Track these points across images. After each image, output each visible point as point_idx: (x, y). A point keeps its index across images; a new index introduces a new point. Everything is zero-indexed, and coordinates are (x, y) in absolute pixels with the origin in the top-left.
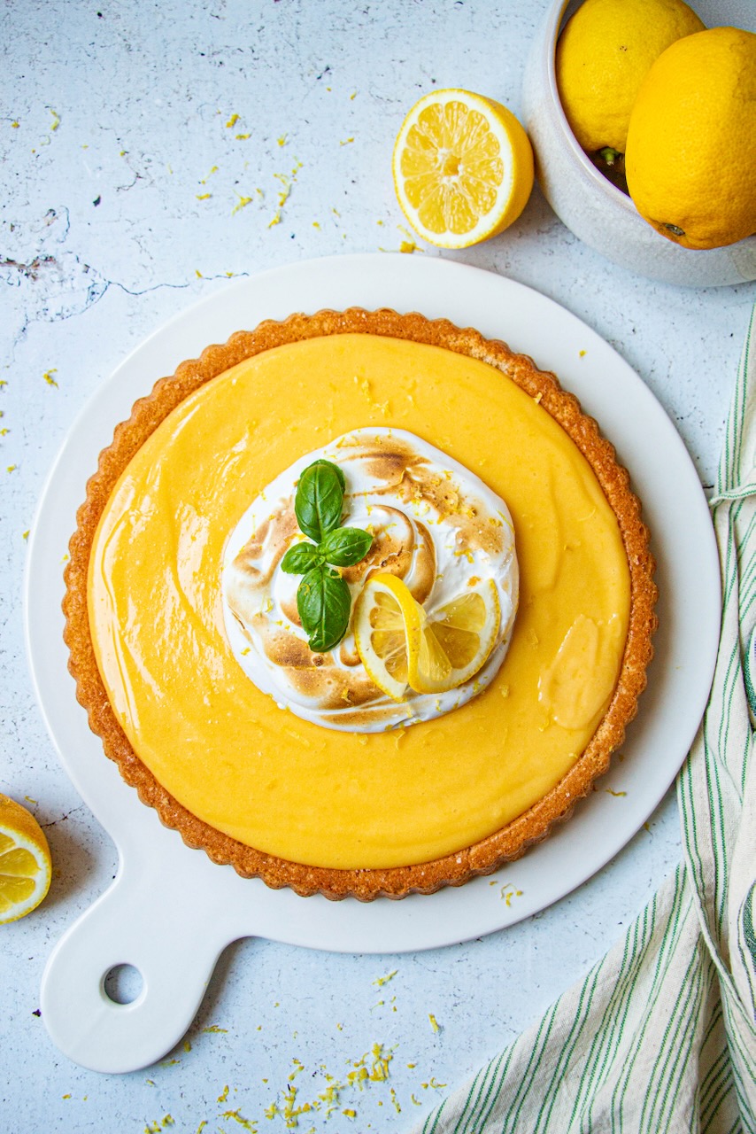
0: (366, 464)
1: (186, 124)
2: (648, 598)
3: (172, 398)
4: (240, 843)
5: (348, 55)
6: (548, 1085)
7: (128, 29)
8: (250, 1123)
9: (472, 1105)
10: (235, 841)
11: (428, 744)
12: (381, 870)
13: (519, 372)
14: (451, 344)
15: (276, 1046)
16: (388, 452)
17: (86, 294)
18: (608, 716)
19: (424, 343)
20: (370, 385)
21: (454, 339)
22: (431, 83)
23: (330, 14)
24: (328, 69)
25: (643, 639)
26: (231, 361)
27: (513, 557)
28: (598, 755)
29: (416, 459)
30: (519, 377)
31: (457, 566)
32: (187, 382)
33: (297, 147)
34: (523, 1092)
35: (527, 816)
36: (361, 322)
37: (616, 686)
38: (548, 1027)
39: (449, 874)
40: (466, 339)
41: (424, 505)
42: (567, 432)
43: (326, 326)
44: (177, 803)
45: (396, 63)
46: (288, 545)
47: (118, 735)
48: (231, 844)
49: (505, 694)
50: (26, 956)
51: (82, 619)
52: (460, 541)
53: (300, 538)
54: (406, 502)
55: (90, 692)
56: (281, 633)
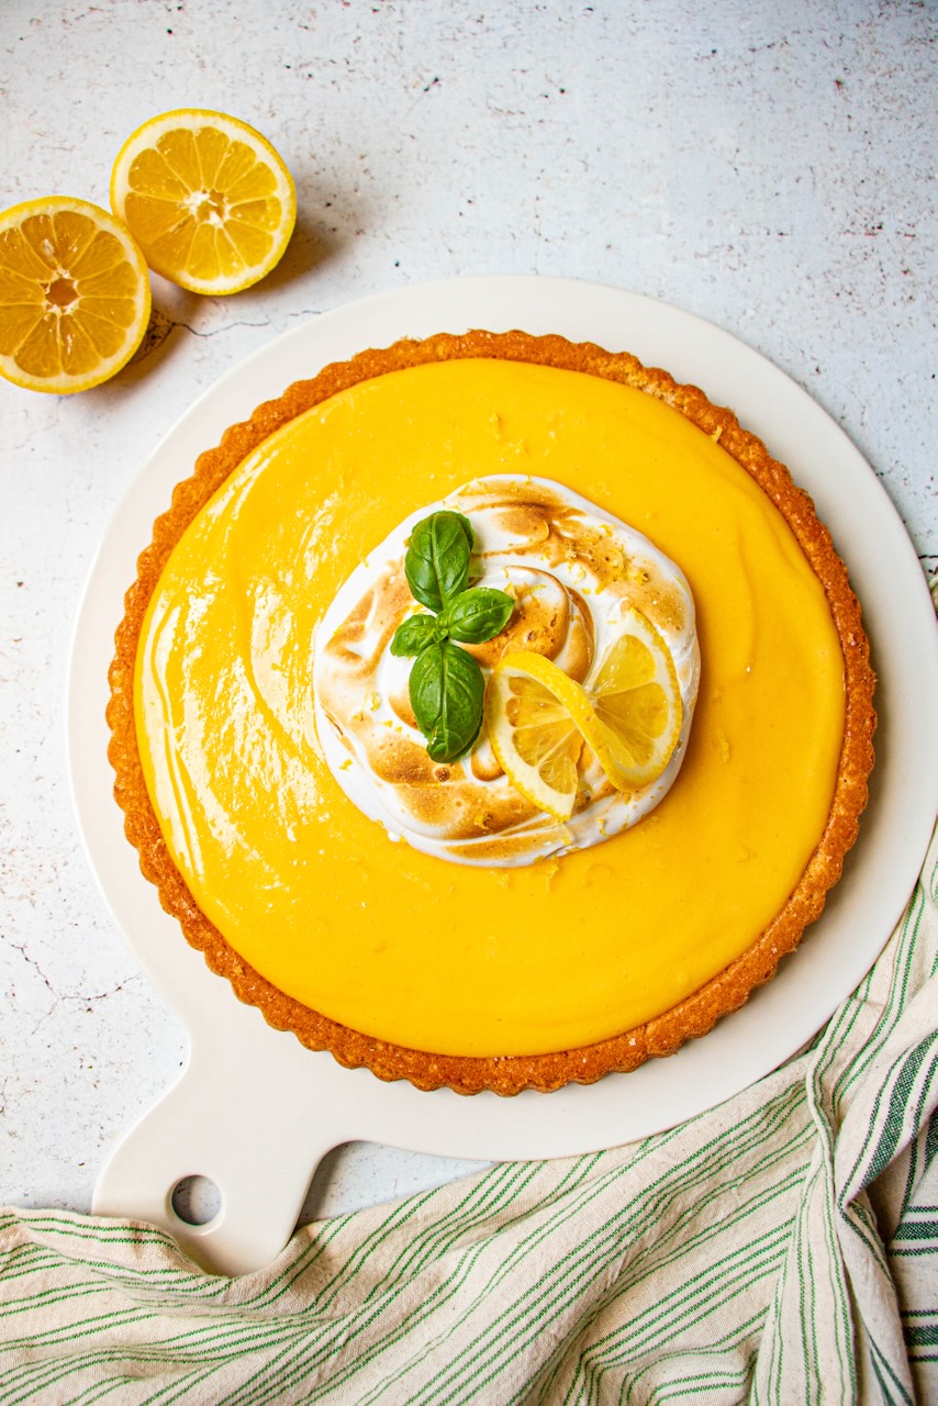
0: (500, 515)
2: (867, 688)
3: (243, 443)
4: (338, 1025)
5: (460, 66)
7: (201, 45)
10: (332, 1022)
11: (589, 884)
12: (528, 1058)
13: (688, 404)
14: (601, 370)
16: (528, 500)
18: (823, 844)
19: (567, 368)
20: (500, 419)
21: (606, 363)
22: (559, 94)
23: (438, 24)
24: (436, 80)
25: (864, 742)
26: (319, 395)
27: (695, 638)
28: (811, 896)
29: (565, 511)
30: (690, 409)
32: (263, 422)
33: (401, 164)
35: (723, 981)
36: (485, 344)
37: (831, 806)
39: (618, 1060)
40: (621, 363)
41: (578, 567)
42: (754, 477)
43: (440, 350)
44: (254, 972)
45: (518, 74)
46: (400, 620)
47: (175, 883)
48: (327, 1025)
51: (127, 730)
53: (415, 608)
54: (554, 565)
55: (138, 827)
56: (390, 737)
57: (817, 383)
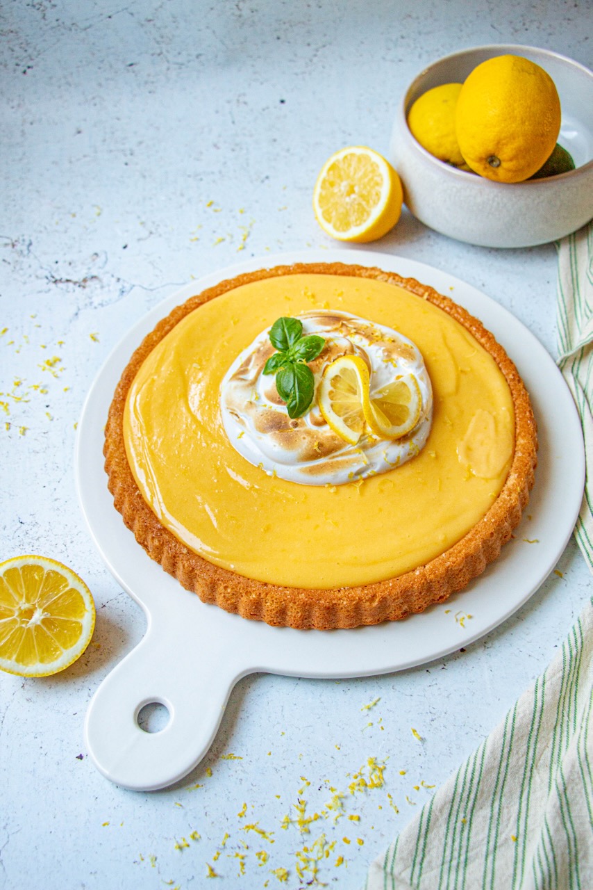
0: (316, 320)
1: (181, 207)
2: (525, 399)
3: (180, 314)
5: (279, 170)
6: (522, 772)
8: (267, 834)
9: (460, 790)
11: (382, 491)
12: (357, 586)
13: (409, 286)
14: (363, 275)
15: (285, 767)
16: (328, 316)
17: (118, 293)
18: (512, 471)
21: (365, 272)
24: (267, 177)
25: (527, 422)
26: (219, 292)
28: (510, 494)
29: (348, 319)
30: (411, 288)
31: (386, 368)
33: (252, 213)
34: (502, 776)
35: (465, 539)
37: (514, 452)
38: (512, 717)
40: (374, 271)
41: (358, 337)
43: (279, 272)
44: (194, 553)
46: (266, 359)
48: (238, 577)
49: (433, 455)
50: (71, 712)
51: (120, 443)
52: (386, 354)
54: (345, 336)
55: (125, 487)
56: (266, 411)
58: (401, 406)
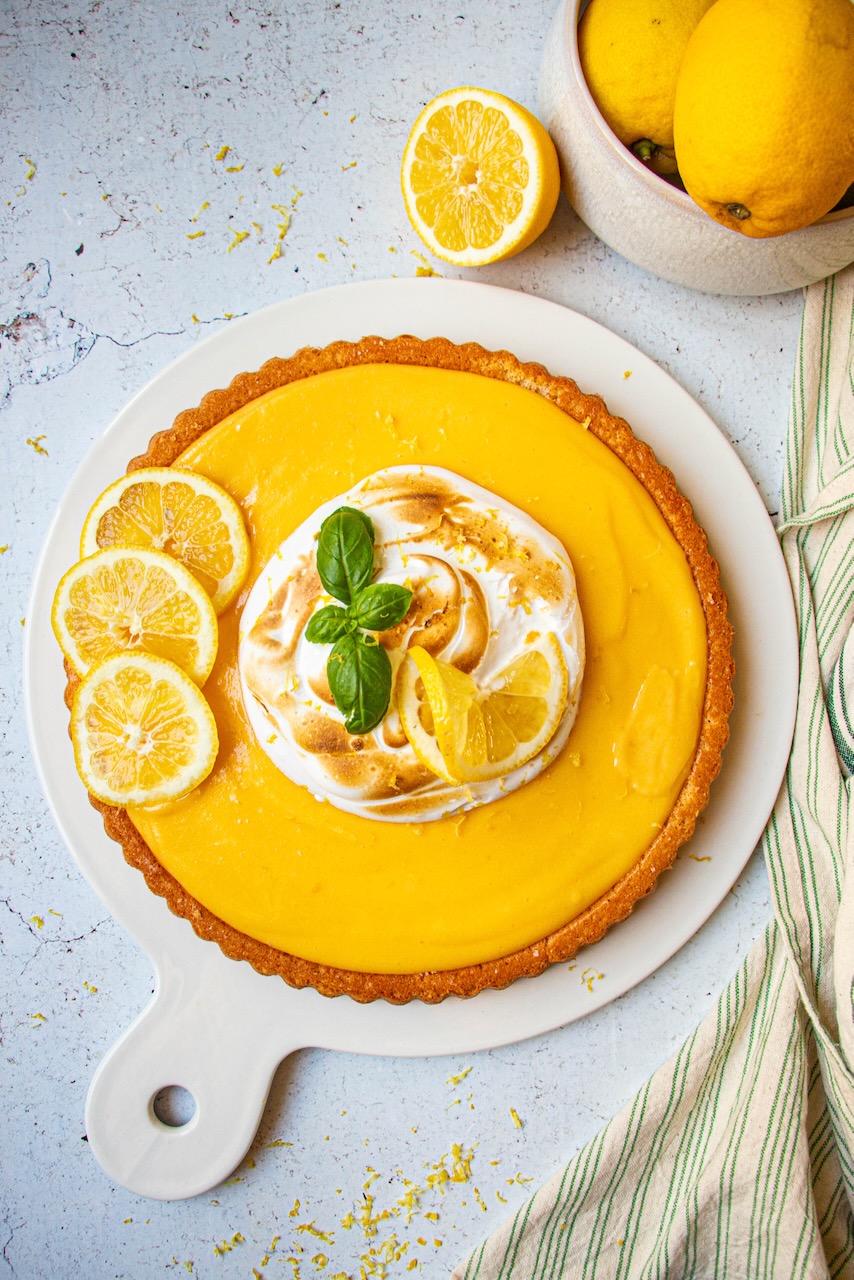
0: (397, 508)
1: (173, 160)
2: (726, 641)
3: (169, 452)
4: (285, 954)
5: (344, 77)
6: (641, 1169)
7: (104, 68)
8: (326, 1235)
9: (563, 1199)
10: (280, 952)
11: (492, 828)
12: (449, 971)
13: (562, 395)
14: (483, 368)
15: (347, 1155)
16: (422, 492)
17: (72, 351)
18: (692, 777)
19: (453, 369)
20: (394, 419)
21: (486, 362)
23: (322, 36)
24: (323, 93)
25: (724, 687)
26: (233, 404)
27: (576, 603)
28: (683, 822)
29: (455, 498)
30: (563, 400)
31: (513, 619)
32: (185, 432)
33: (295, 175)
34: (616, 1180)
35: (610, 898)
36: (378, 350)
37: (699, 741)
38: (640, 1113)
39: (525, 969)
40: (500, 361)
41: (468, 550)
42: (622, 459)
43: (339, 358)
44: (211, 914)
45: (397, 83)
46: (312, 609)
47: (137, 842)
48: (276, 955)
49: (576, 763)
50: (67, 1080)
52: (515, 590)
53: (326, 600)
54: (447, 548)
56: (311, 715)
57: (678, 362)
58: (536, 699)
